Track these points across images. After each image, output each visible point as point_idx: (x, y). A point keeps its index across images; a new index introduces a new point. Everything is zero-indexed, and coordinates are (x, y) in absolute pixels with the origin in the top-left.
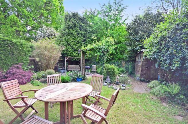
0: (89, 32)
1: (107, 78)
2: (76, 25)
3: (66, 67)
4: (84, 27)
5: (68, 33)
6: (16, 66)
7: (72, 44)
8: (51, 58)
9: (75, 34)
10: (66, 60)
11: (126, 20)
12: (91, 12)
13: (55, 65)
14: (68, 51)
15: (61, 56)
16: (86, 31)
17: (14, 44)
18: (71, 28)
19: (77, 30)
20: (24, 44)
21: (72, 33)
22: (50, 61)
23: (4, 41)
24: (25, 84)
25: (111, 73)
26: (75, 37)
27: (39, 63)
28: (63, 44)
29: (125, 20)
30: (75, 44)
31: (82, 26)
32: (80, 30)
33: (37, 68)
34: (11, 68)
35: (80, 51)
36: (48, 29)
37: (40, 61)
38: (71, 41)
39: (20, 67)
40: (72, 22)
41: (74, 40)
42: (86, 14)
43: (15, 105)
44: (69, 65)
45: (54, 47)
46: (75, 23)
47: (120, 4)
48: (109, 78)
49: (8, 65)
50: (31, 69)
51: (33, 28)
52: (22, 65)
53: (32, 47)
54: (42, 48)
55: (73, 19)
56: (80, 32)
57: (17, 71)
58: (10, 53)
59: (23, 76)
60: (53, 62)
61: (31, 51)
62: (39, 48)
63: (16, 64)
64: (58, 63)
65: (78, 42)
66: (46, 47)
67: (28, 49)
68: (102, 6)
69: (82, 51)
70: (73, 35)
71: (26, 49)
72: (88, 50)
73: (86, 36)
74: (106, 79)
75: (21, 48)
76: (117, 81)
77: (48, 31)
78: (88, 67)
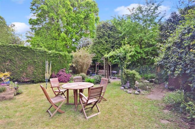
0: (117, 39)
1: (127, 82)
2: (105, 34)
3: (96, 71)
4: (112, 34)
5: (98, 42)
6: (62, 70)
7: (101, 52)
8: (84, 64)
9: (104, 42)
10: (96, 65)
11: (163, 17)
12: (119, 20)
13: (87, 69)
14: (98, 58)
15: (92, 62)
16: (114, 37)
17: (61, 55)
18: (101, 37)
19: (106, 38)
20: (67, 55)
21: (102, 42)
22: (83, 66)
23: (56, 54)
24: (66, 82)
25: (131, 78)
26: (104, 45)
27: (76, 68)
28: (94, 52)
29: (161, 18)
30: (104, 51)
31: (111, 34)
32: (109, 38)
33: (75, 71)
34: (59, 71)
35: (103, 58)
36: (86, 40)
37: (76, 66)
38: (100, 49)
39: (64, 71)
40: (102, 32)
41: (103, 48)
42: (115, 22)
43: (55, 91)
44: (99, 70)
45: (87, 56)
46: (104, 32)
47: (152, 2)
48: (129, 83)
49: (58, 69)
50: (71, 73)
51: (76, 40)
52: (65, 70)
53: (72, 57)
54: (78, 56)
55: (102, 29)
56: (108, 40)
57: (62, 73)
58: (59, 62)
59: (65, 77)
60: (85, 68)
61: (71, 60)
62: (76, 57)
63: (62, 69)
64: (90, 68)
65: (107, 49)
66: (80, 56)
67: (69, 58)
68: (131, 10)
69: (105, 58)
70: (102, 43)
71: (68, 58)
72: (109, 57)
73: (114, 43)
74: (126, 84)
75: (65, 57)
76: (136, 87)
77: (86, 41)
78: (115, 72)
